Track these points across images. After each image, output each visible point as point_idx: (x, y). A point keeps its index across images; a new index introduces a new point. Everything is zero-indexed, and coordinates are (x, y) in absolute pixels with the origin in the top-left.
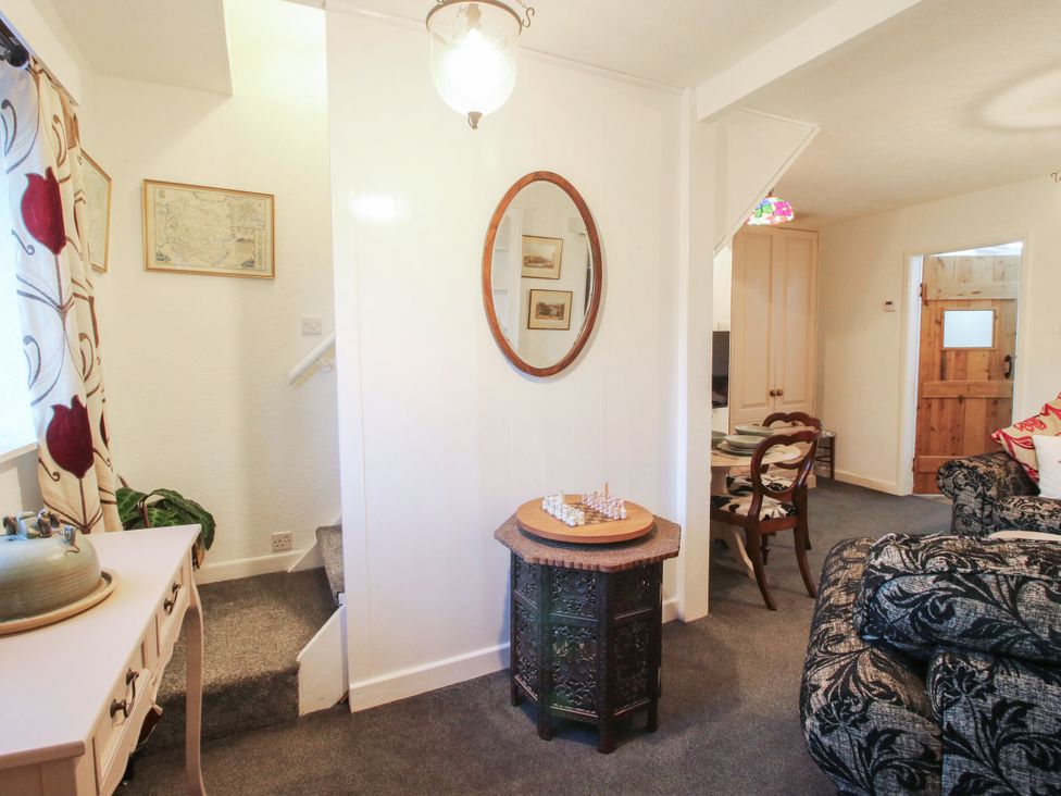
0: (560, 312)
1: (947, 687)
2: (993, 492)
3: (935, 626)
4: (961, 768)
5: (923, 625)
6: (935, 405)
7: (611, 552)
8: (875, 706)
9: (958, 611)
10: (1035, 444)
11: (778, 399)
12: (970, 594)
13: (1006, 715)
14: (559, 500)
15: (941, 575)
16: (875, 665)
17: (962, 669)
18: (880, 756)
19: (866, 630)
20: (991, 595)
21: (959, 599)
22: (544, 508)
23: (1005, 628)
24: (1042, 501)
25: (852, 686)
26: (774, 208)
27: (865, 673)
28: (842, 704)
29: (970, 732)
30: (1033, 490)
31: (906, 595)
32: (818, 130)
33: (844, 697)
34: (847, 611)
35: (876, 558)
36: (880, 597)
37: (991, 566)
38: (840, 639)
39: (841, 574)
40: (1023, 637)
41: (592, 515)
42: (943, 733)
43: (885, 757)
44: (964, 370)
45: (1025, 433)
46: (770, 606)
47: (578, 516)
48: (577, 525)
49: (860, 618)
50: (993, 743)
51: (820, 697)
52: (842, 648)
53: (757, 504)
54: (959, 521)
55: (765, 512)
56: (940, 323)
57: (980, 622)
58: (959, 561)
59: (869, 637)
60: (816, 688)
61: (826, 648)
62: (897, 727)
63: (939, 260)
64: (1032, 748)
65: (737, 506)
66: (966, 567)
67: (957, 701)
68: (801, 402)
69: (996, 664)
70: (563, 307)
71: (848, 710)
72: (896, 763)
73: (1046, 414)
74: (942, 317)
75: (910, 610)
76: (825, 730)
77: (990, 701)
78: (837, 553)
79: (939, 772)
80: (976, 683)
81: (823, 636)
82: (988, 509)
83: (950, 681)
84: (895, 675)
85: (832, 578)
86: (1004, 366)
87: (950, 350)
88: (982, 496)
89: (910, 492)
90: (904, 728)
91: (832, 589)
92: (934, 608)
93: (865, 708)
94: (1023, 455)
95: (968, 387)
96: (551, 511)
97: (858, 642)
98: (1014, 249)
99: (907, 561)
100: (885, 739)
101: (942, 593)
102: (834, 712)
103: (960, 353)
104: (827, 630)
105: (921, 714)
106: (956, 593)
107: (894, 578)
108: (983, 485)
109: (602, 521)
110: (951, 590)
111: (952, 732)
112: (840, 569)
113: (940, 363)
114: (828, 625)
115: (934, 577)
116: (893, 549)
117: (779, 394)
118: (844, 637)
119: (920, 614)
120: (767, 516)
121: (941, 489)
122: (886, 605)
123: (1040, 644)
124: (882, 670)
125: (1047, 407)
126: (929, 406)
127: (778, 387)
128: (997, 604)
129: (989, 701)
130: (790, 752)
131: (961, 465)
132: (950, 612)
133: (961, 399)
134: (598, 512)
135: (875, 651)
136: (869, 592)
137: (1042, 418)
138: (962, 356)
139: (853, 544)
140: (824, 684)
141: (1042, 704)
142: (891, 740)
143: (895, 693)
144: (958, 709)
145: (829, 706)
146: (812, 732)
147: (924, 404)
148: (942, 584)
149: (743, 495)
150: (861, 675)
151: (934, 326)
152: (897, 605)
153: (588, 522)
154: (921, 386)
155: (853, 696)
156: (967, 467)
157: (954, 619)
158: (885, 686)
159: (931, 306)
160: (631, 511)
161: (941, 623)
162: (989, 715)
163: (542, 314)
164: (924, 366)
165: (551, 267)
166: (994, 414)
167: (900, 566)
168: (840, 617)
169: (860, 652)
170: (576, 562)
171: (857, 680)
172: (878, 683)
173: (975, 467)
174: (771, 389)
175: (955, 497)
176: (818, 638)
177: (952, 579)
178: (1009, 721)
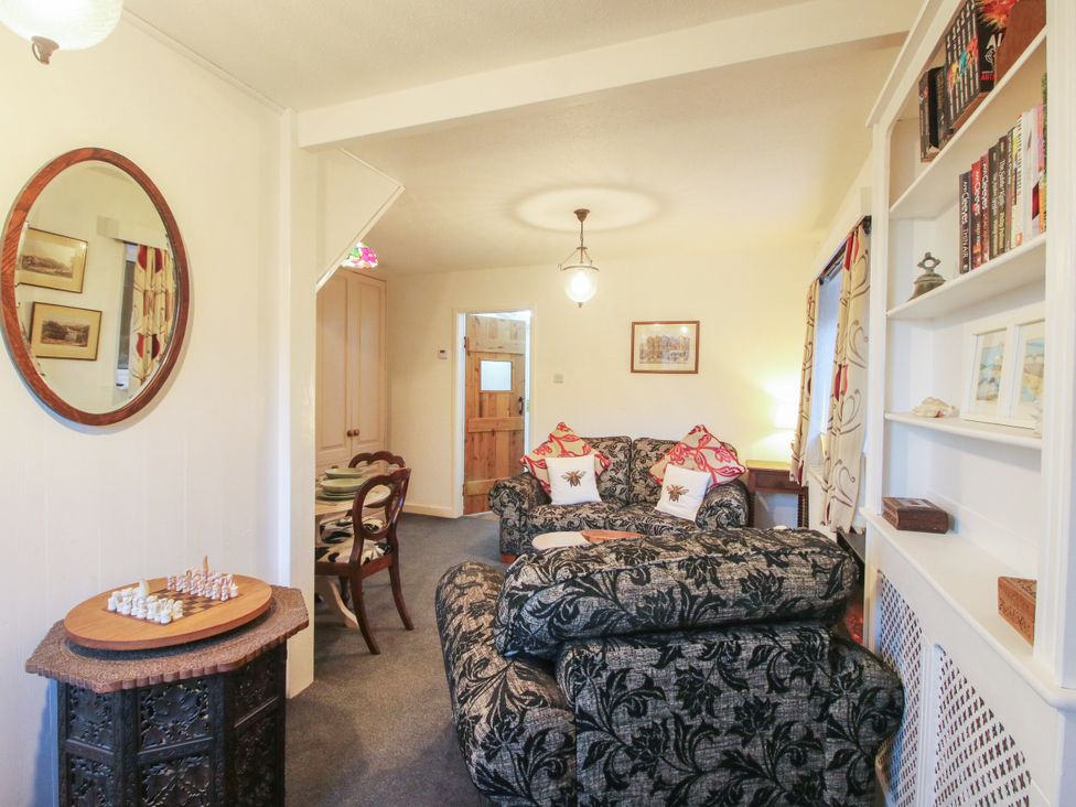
0: (83, 336)
1: (577, 676)
2: (526, 506)
3: (565, 627)
4: (589, 741)
5: (557, 628)
6: (477, 437)
7: (228, 643)
8: (529, 715)
9: (582, 609)
10: (548, 464)
11: (355, 439)
12: (589, 593)
13: (615, 684)
14: (141, 591)
15: (569, 582)
16: (521, 678)
17: (586, 656)
18: (535, 759)
19: (509, 647)
20: (601, 590)
21: (581, 599)
22: (111, 608)
23: (611, 615)
24: (555, 508)
25: (509, 705)
26: (361, 253)
27: (516, 689)
28: (503, 724)
29: (594, 708)
30: (548, 500)
31: (544, 606)
32: (402, 189)
33: (504, 717)
34: (481, 635)
35: (516, 580)
36: (524, 613)
37: (597, 567)
38: (485, 663)
39: (462, 601)
40: (621, 617)
41: (191, 602)
42: (577, 717)
43: (539, 759)
44: (495, 409)
45: (540, 457)
46: (374, 651)
47: (171, 609)
48: (172, 621)
49: (503, 638)
50: (608, 710)
51: (484, 726)
52: (490, 671)
53: (358, 547)
54: (505, 532)
55: (367, 554)
56: (478, 370)
57: (596, 614)
58: (577, 568)
59: (510, 653)
60: (477, 718)
61: (475, 676)
62: (546, 726)
63: (476, 318)
64: (631, 703)
65: (337, 554)
66: (582, 571)
67: (584, 685)
68: (374, 441)
69: (605, 646)
70: (86, 330)
71: (508, 728)
72: (547, 760)
73: (551, 441)
74: (480, 365)
75: (548, 619)
76: (489, 758)
77: (605, 675)
78: (449, 582)
79: (575, 752)
80: (596, 665)
81: (469, 666)
82: (523, 518)
83: (578, 670)
84: (537, 681)
85: (455, 607)
86: (518, 406)
87: (486, 392)
88: (519, 509)
89: (461, 514)
90: (550, 725)
91: (459, 617)
92: (565, 610)
93: (521, 721)
94: (540, 473)
95: (498, 421)
96: (124, 610)
97: (502, 661)
98: (524, 316)
99: (542, 576)
100: (536, 743)
101: (570, 597)
102: (497, 735)
103: (492, 394)
104: (470, 658)
105: (560, 708)
106: (579, 595)
107: (535, 593)
108: (520, 500)
109: (207, 607)
110: (576, 593)
111: (583, 714)
112: (459, 596)
113: (479, 403)
114: (469, 653)
115: (562, 585)
116: (529, 568)
117: (356, 434)
118: (489, 660)
119: (555, 620)
120: (367, 559)
121: (491, 508)
122: (529, 619)
123: (632, 620)
124: (526, 679)
125: (551, 436)
126: (473, 440)
127: (355, 427)
128: (605, 596)
129: (604, 677)
130: (424, 793)
131: (505, 487)
132: (576, 611)
133: (493, 432)
134: (195, 596)
135: (517, 664)
136: (514, 612)
137: (549, 445)
138: (493, 398)
139: (460, 570)
140: (485, 712)
141: (634, 665)
142: (542, 741)
143: (541, 697)
144: (585, 692)
145: (492, 732)
146: (478, 764)
147: (470, 437)
148: (569, 590)
149: (339, 542)
150: (513, 691)
151: (474, 374)
152: (538, 617)
153: (187, 612)
154: (467, 422)
155: (510, 713)
156: (509, 488)
157: (579, 616)
158: (533, 694)
159: (472, 356)
160: (243, 585)
161: (569, 623)
162: (604, 688)
163: (52, 336)
164: (468, 406)
165: (69, 275)
166: (514, 442)
167: (538, 583)
168: (476, 642)
169: (505, 669)
170: (182, 670)
171: (511, 696)
172: (527, 693)
173: (514, 487)
174: (348, 429)
175: (501, 512)
176: (464, 668)
177: (576, 584)
178: (618, 687)
